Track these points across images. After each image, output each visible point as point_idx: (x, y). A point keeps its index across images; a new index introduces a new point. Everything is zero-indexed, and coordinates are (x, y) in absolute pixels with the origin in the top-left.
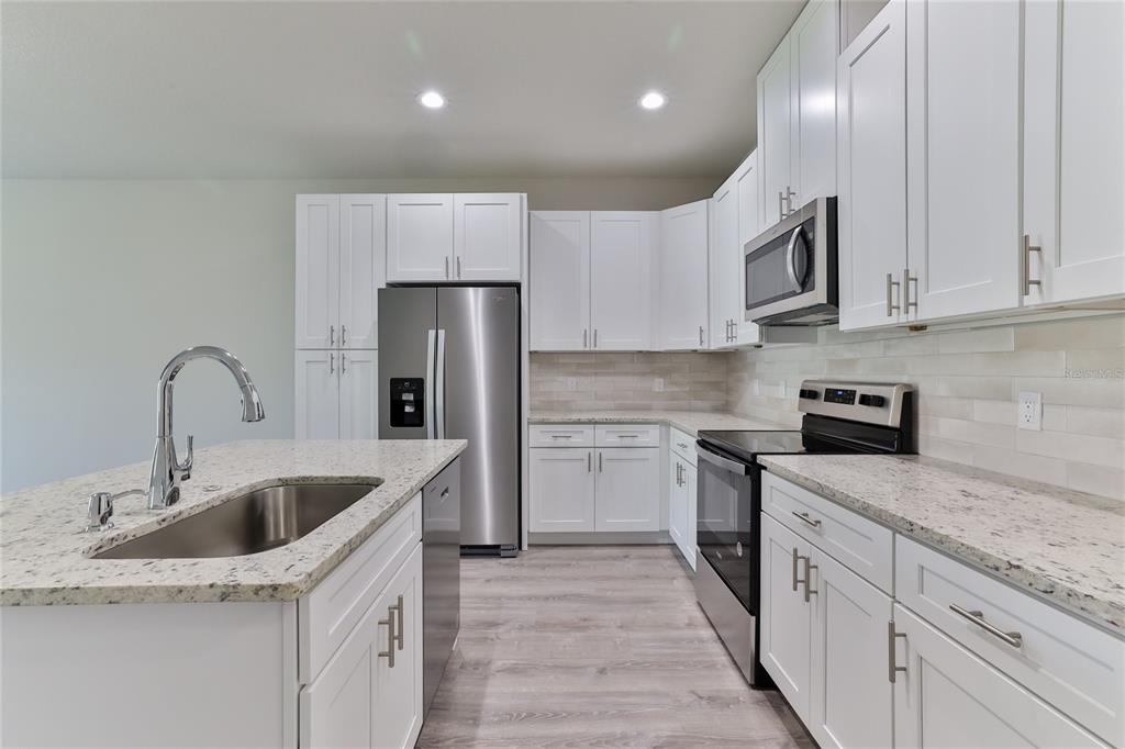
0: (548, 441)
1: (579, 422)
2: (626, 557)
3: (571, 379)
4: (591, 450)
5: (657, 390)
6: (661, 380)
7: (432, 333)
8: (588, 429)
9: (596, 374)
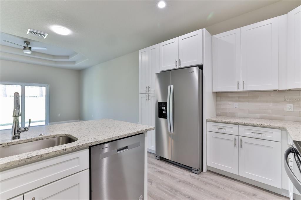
0: (215, 129)
1: (230, 123)
2: (254, 195)
3: (235, 103)
4: (237, 137)
5: (288, 110)
6: (292, 105)
7: (169, 86)
8: (235, 127)
9: (248, 101)
